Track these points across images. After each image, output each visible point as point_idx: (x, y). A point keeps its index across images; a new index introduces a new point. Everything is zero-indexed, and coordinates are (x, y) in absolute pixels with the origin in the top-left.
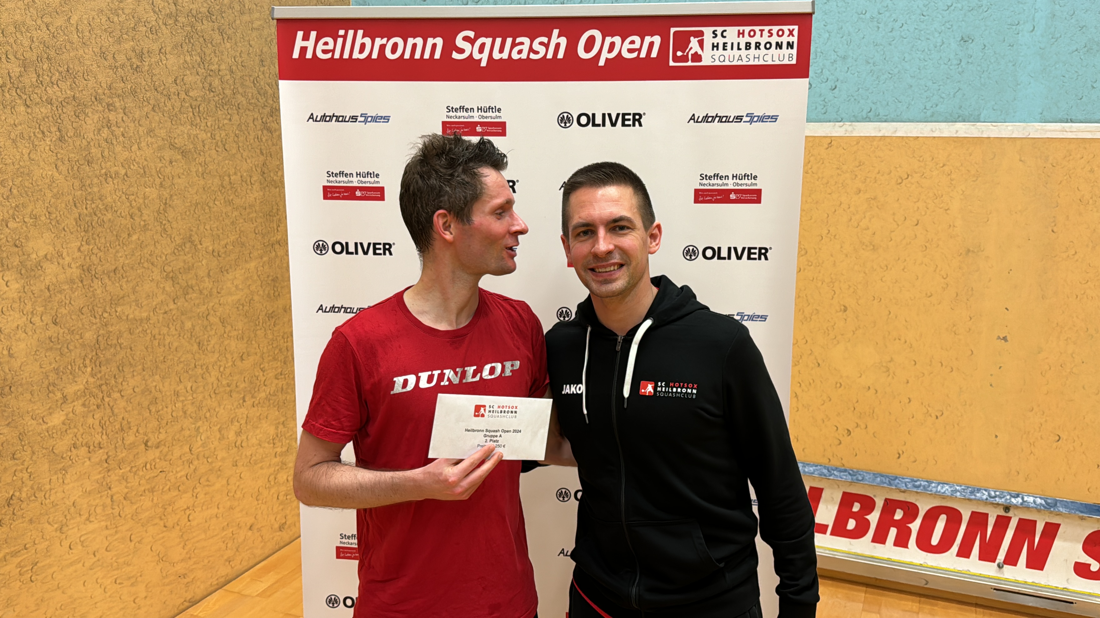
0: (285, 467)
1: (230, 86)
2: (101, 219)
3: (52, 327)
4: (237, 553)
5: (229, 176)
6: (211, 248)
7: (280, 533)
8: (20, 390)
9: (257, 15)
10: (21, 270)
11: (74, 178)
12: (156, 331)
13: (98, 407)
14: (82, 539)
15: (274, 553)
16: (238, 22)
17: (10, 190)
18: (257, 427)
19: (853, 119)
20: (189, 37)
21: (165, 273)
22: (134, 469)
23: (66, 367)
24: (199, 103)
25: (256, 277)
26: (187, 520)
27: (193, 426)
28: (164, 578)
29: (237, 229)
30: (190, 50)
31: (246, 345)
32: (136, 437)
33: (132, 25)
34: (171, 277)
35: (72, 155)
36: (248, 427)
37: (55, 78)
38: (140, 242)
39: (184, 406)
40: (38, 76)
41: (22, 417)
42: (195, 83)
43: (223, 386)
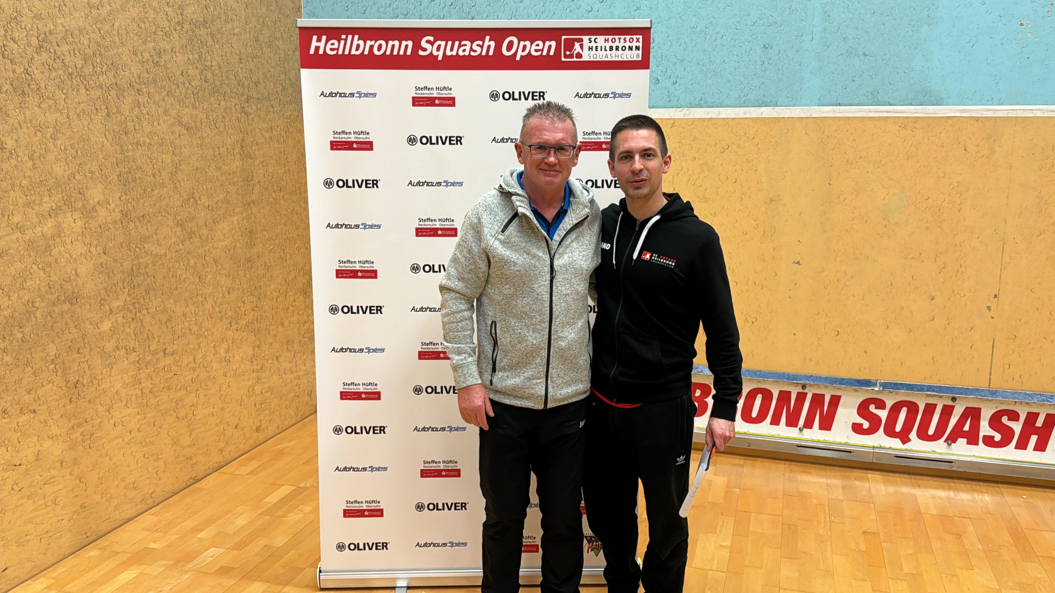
0: (259, 381)
1: (219, 79)
2: (134, 176)
3: (104, 257)
4: (227, 446)
5: (219, 148)
6: (207, 204)
7: (256, 434)
8: (83, 301)
9: (236, 24)
10: (83, 211)
11: (117, 145)
12: (170, 265)
13: (133, 319)
14: (123, 420)
15: (253, 449)
16: (224, 29)
17: (76, 152)
18: (240, 348)
19: (689, 105)
20: (190, 40)
21: (177, 221)
22: (157, 370)
23: (111, 288)
24: (197, 91)
25: (238, 229)
26: (192, 414)
27: (196, 341)
28: (176, 458)
29: (225, 190)
30: (191, 50)
31: (231, 282)
32: (158, 345)
33: (154, 30)
34: (180, 224)
35: (115, 127)
36: (234, 346)
37: (104, 69)
38: (159, 195)
39: (190, 325)
40: (94, 67)
41: (84, 322)
42: (196, 75)
43: (216, 313)
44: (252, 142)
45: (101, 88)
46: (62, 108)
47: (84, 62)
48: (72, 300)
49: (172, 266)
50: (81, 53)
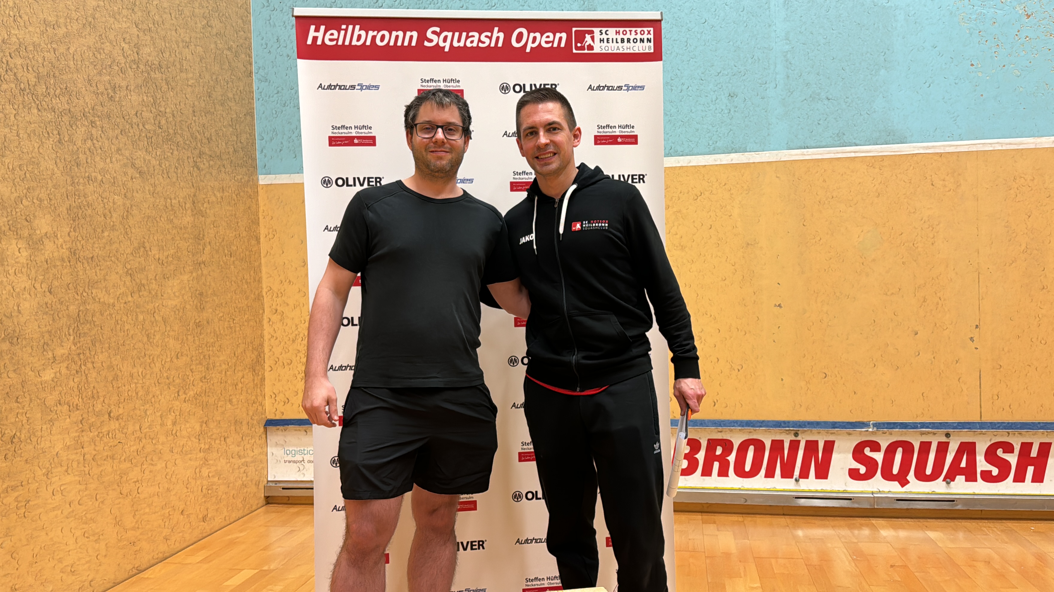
0: (207, 463)
1: (173, 127)
2: (84, 213)
3: (48, 295)
4: (172, 534)
5: (171, 199)
6: (157, 256)
7: (202, 523)
8: (24, 343)
9: (190, 75)
10: (29, 241)
11: (68, 175)
12: (118, 317)
13: (77, 372)
14: (62, 488)
16: (178, 77)
18: (187, 422)
20: (146, 82)
21: (126, 270)
22: (101, 435)
23: (56, 332)
24: (151, 135)
25: (187, 289)
26: (136, 492)
27: (142, 407)
28: (119, 541)
29: (176, 245)
30: (146, 92)
31: (180, 346)
32: (102, 406)
33: (109, 63)
34: (130, 274)
35: (66, 156)
36: (181, 419)
37: (58, 91)
38: (110, 239)
39: (136, 388)
40: (47, 88)
41: (24, 367)
42: (149, 119)
43: (164, 378)
44: (204, 199)
45: (54, 111)
46: (12, 123)
47: (37, 80)
48: (12, 340)
49: (119, 319)
50: (34, 69)
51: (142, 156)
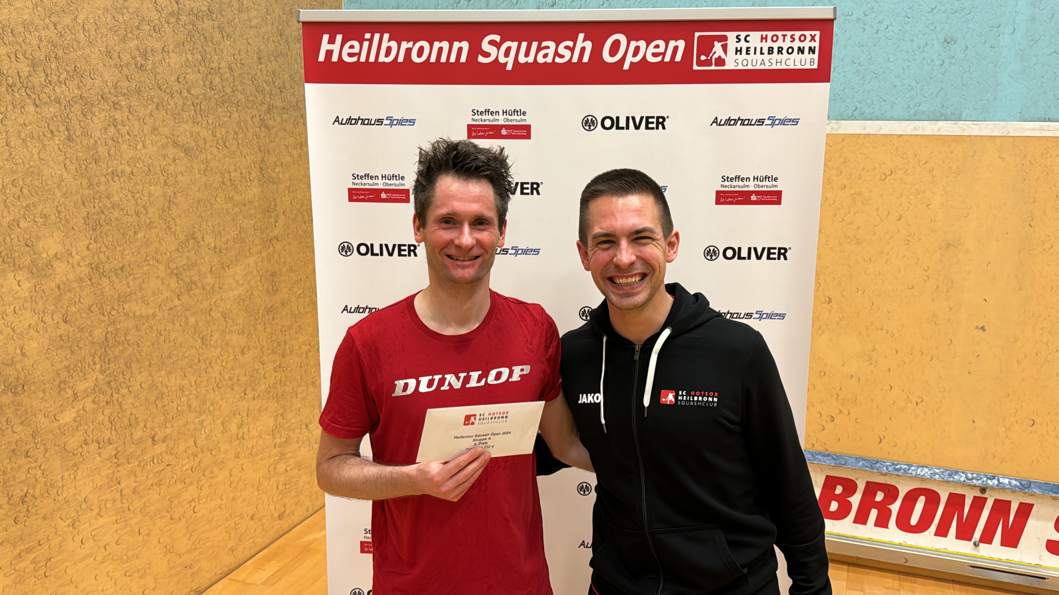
0: (283, 457)
1: (230, 84)
2: (109, 217)
3: (63, 326)
4: (240, 543)
5: (230, 173)
6: (213, 245)
7: (278, 522)
8: (33, 388)
9: (254, 13)
10: (32, 269)
11: (83, 177)
12: (161, 328)
13: (107, 403)
14: (94, 533)
15: (274, 541)
16: (237, 20)
17: (21, 190)
18: (257, 420)
20: (190, 35)
21: (170, 270)
22: (142, 464)
23: (76, 365)
24: (199, 101)
25: (255, 273)
26: (192, 512)
27: (198, 420)
28: (171, 569)
29: (238, 225)
30: (191, 48)
31: (246, 339)
32: (144, 432)
33: (136, 24)
34: (176, 274)
35: (80, 154)
36: (249, 419)
37: (63, 77)
38: (145, 240)
39: (189, 400)
40: (47, 76)
41: (35, 415)
42: (197, 81)
43: (225, 380)
44: (275, 163)
45: (59, 102)
47: (32, 69)
48: (16, 389)
49: (163, 329)
50: (26, 56)
51: (188, 129)
